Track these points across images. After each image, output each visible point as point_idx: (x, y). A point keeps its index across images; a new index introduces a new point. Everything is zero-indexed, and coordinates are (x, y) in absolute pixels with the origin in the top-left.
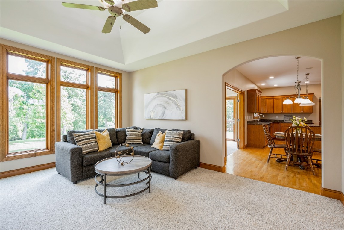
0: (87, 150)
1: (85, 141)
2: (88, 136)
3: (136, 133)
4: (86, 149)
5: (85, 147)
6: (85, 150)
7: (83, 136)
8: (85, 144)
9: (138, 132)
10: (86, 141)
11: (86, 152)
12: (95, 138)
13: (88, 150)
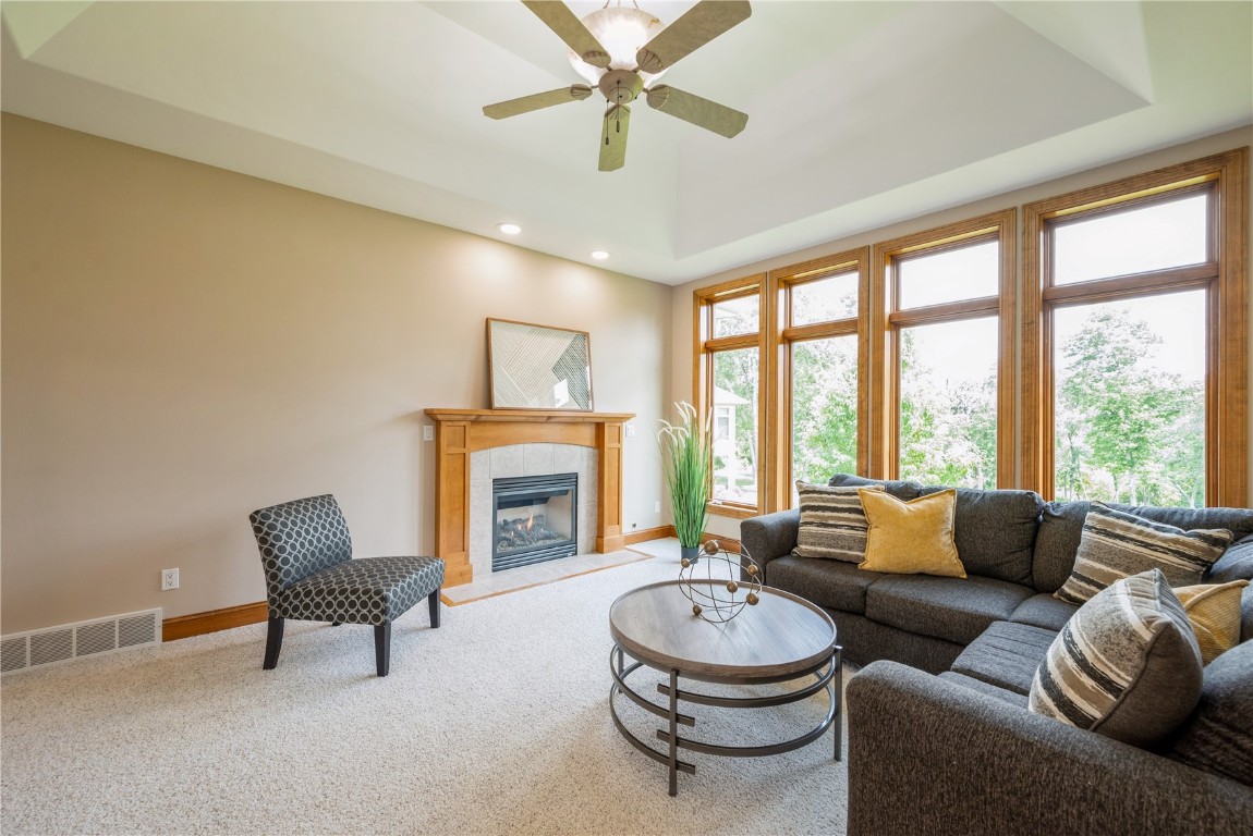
0: (812, 544)
1: (813, 513)
2: (833, 501)
3: (1131, 546)
4: (812, 540)
5: (811, 535)
6: (806, 544)
7: (815, 495)
8: (811, 523)
9: (1147, 545)
10: (819, 513)
11: (810, 552)
12: (861, 512)
13: (819, 549)
